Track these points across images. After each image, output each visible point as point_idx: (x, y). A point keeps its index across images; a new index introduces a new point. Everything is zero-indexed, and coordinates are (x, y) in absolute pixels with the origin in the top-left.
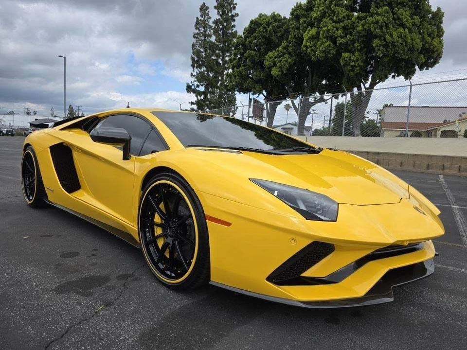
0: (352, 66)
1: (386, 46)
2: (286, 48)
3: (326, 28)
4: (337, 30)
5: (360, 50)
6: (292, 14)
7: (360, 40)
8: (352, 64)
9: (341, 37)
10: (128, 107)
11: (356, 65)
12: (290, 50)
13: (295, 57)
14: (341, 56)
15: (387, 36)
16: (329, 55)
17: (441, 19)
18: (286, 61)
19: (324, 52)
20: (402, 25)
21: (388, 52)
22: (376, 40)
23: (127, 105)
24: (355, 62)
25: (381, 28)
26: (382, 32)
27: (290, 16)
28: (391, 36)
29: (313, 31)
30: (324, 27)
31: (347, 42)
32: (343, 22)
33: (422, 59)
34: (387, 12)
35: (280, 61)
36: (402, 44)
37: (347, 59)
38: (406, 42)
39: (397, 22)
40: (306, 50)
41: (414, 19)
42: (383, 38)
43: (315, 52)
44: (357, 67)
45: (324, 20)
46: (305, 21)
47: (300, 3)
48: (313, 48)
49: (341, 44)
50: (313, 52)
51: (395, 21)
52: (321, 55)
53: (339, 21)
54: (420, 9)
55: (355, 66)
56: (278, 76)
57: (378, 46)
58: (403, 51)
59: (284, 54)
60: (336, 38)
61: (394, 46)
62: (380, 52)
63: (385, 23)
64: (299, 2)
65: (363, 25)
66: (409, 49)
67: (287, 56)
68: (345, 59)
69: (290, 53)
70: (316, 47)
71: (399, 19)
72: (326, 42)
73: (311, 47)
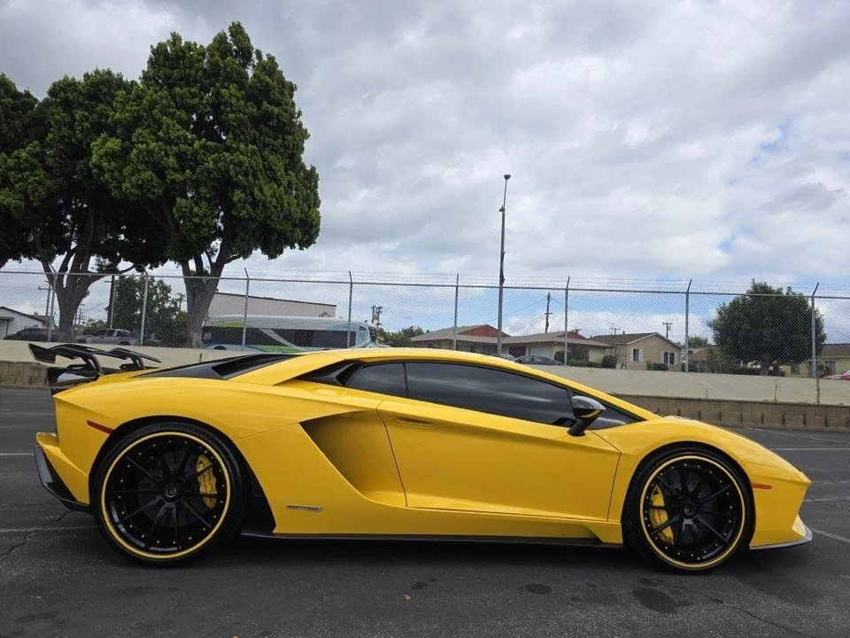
0: (194, 223)
1: (255, 204)
2: (40, 157)
3: (144, 146)
4: (167, 155)
5: (208, 201)
6: (53, 92)
7: (211, 184)
8: (196, 220)
9: (175, 171)
11: (204, 223)
12: (50, 162)
13: (61, 180)
14: (175, 202)
15: (256, 191)
16: (150, 196)
17: (316, 182)
18: (40, 183)
19: (139, 187)
20: (276, 180)
21: (257, 214)
22: (239, 192)
24: (201, 219)
25: (246, 175)
26: (247, 181)
27: (46, 96)
28: (261, 190)
29: (114, 144)
30: (142, 143)
31: (185, 181)
32: (177, 145)
33: (298, 233)
34: (253, 153)
35: (23, 180)
36: (276, 207)
37: (187, 210)
38: (282, 206)
39: (268, 172)
40: (99, 175)
41: (290, 175)
42: (248, 192)
43: (120, 183)
44: (204, 227)
45: (139, 130)
46: (87, 119)
47: (74, 79)
48: (116, 174)
49: (173, 181)
50: (114, 182)
51: (266, 170)
52: (133, 191)
53: (169, 142)
54: (295, 163)
55: (200, 224)
56: (15, 208)
57: (241, 202)
58: (279, 217)
59: (33, 168)
60: (164, 169)
61: (266, 207)
62: (245, 212)
63: (253, 169)
64: (70, 78)
65: (215, 161)
66: (285, 217)
67: (40, 172)
68: (184, 209)
69: (48, 169)
70: (121, 172)
71: (270, 169)
72: (145, 171)
73: (112, 171)
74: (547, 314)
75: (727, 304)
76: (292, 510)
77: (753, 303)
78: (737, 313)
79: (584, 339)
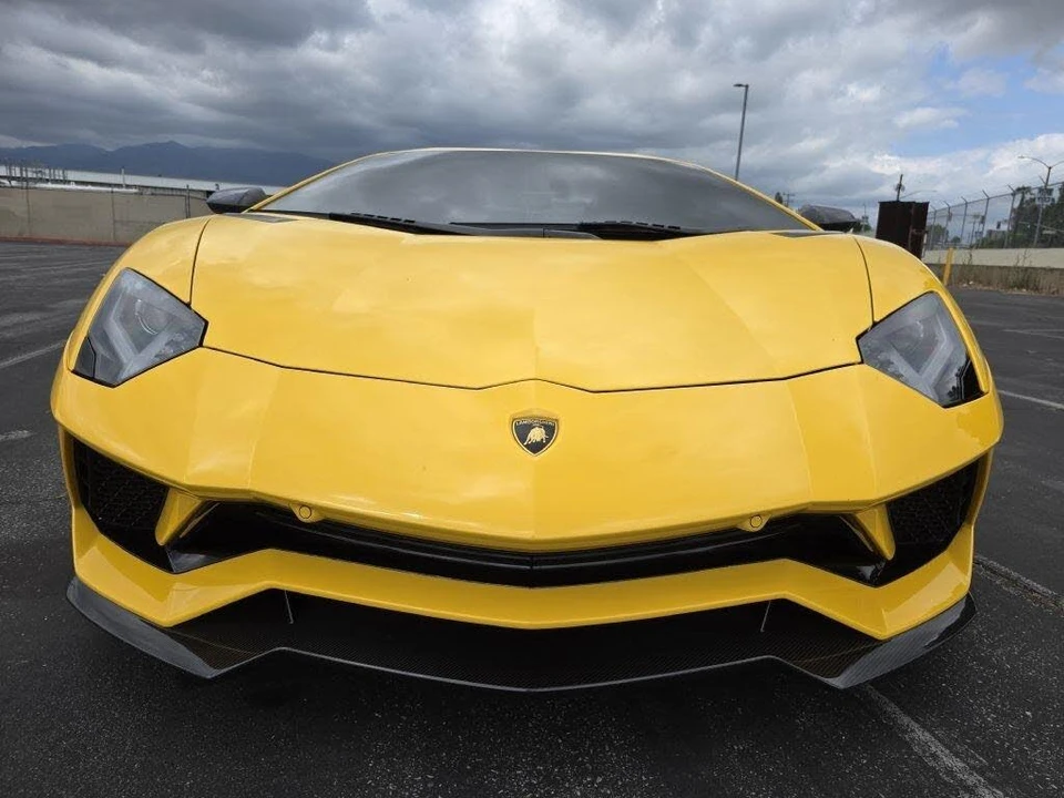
10: (899, 187)
23: (898, 182)
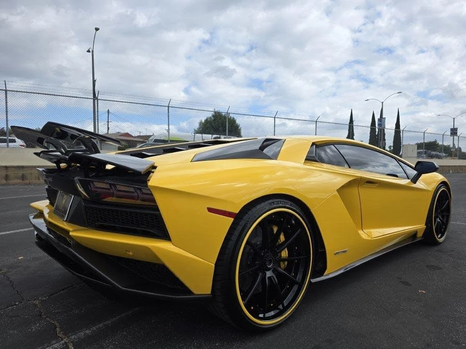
74: (108, 122)
75: (203, 121)
76: (337, 255)
77: (215, 120)
78: (208, 125)
79: (133, 137)
